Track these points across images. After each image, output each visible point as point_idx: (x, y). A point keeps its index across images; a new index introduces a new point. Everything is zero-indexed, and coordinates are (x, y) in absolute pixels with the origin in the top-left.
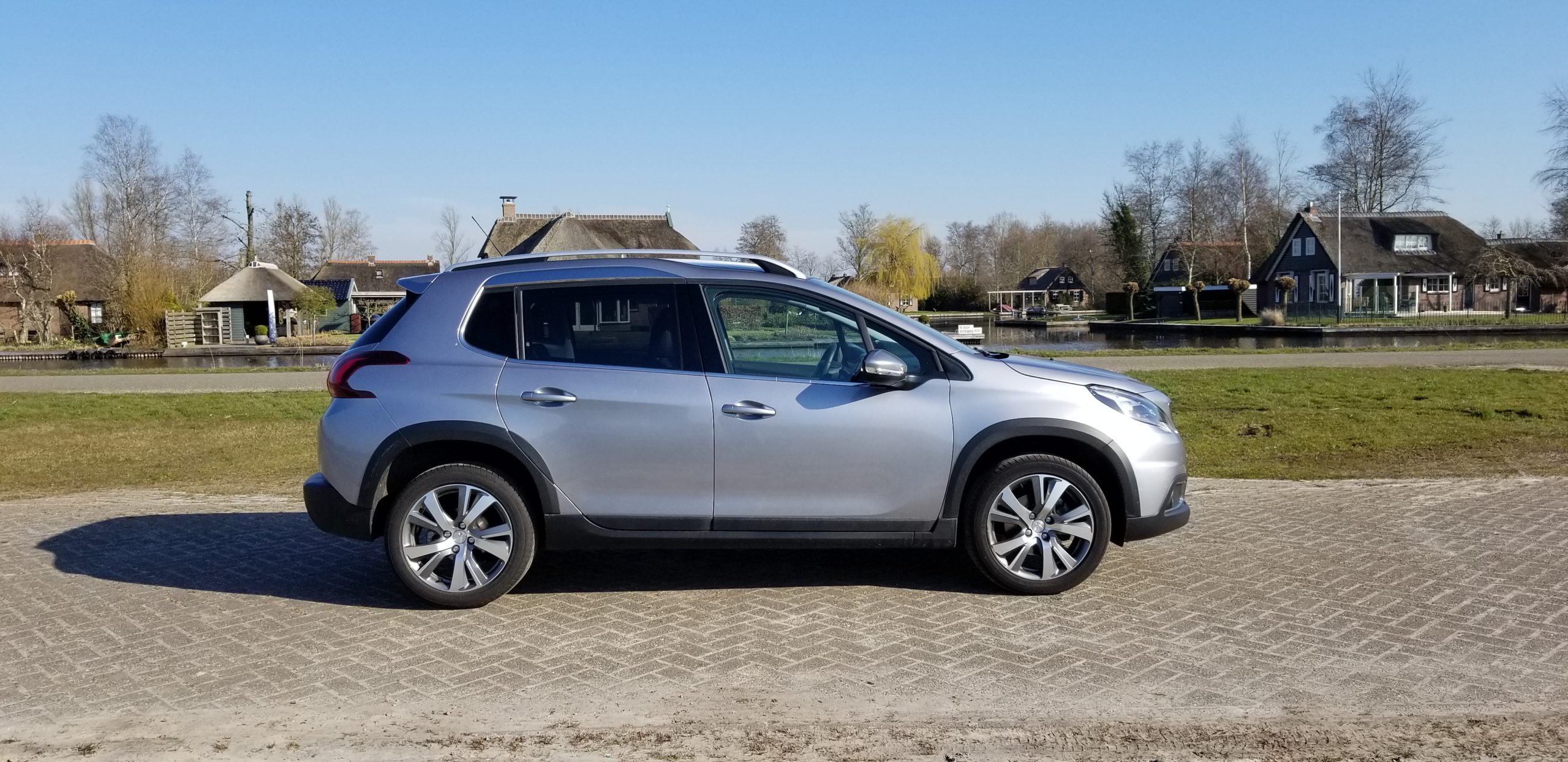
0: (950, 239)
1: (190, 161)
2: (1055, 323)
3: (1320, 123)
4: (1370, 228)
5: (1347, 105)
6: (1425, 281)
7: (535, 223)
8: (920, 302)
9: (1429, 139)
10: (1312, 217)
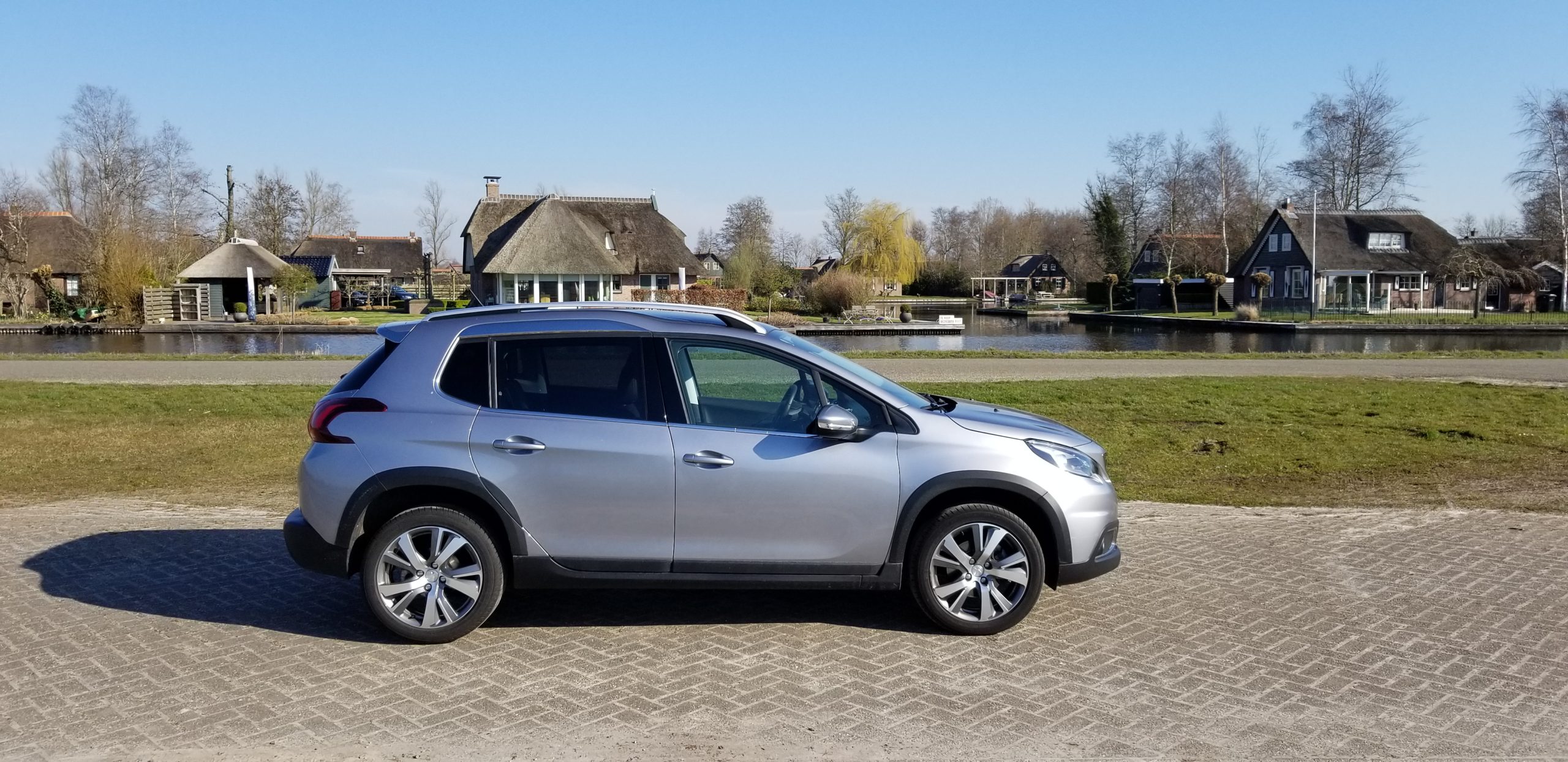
0: (935, 224)
1: (169, 134)
2: (1035, 312)
3: (1300, 119)
4: (1345, 226)
5: (1327, 102)
6: (1397, 279)
7: (518, 204)
8: (904, 287)
9: (1405, 138)
10: (1289, 214)
